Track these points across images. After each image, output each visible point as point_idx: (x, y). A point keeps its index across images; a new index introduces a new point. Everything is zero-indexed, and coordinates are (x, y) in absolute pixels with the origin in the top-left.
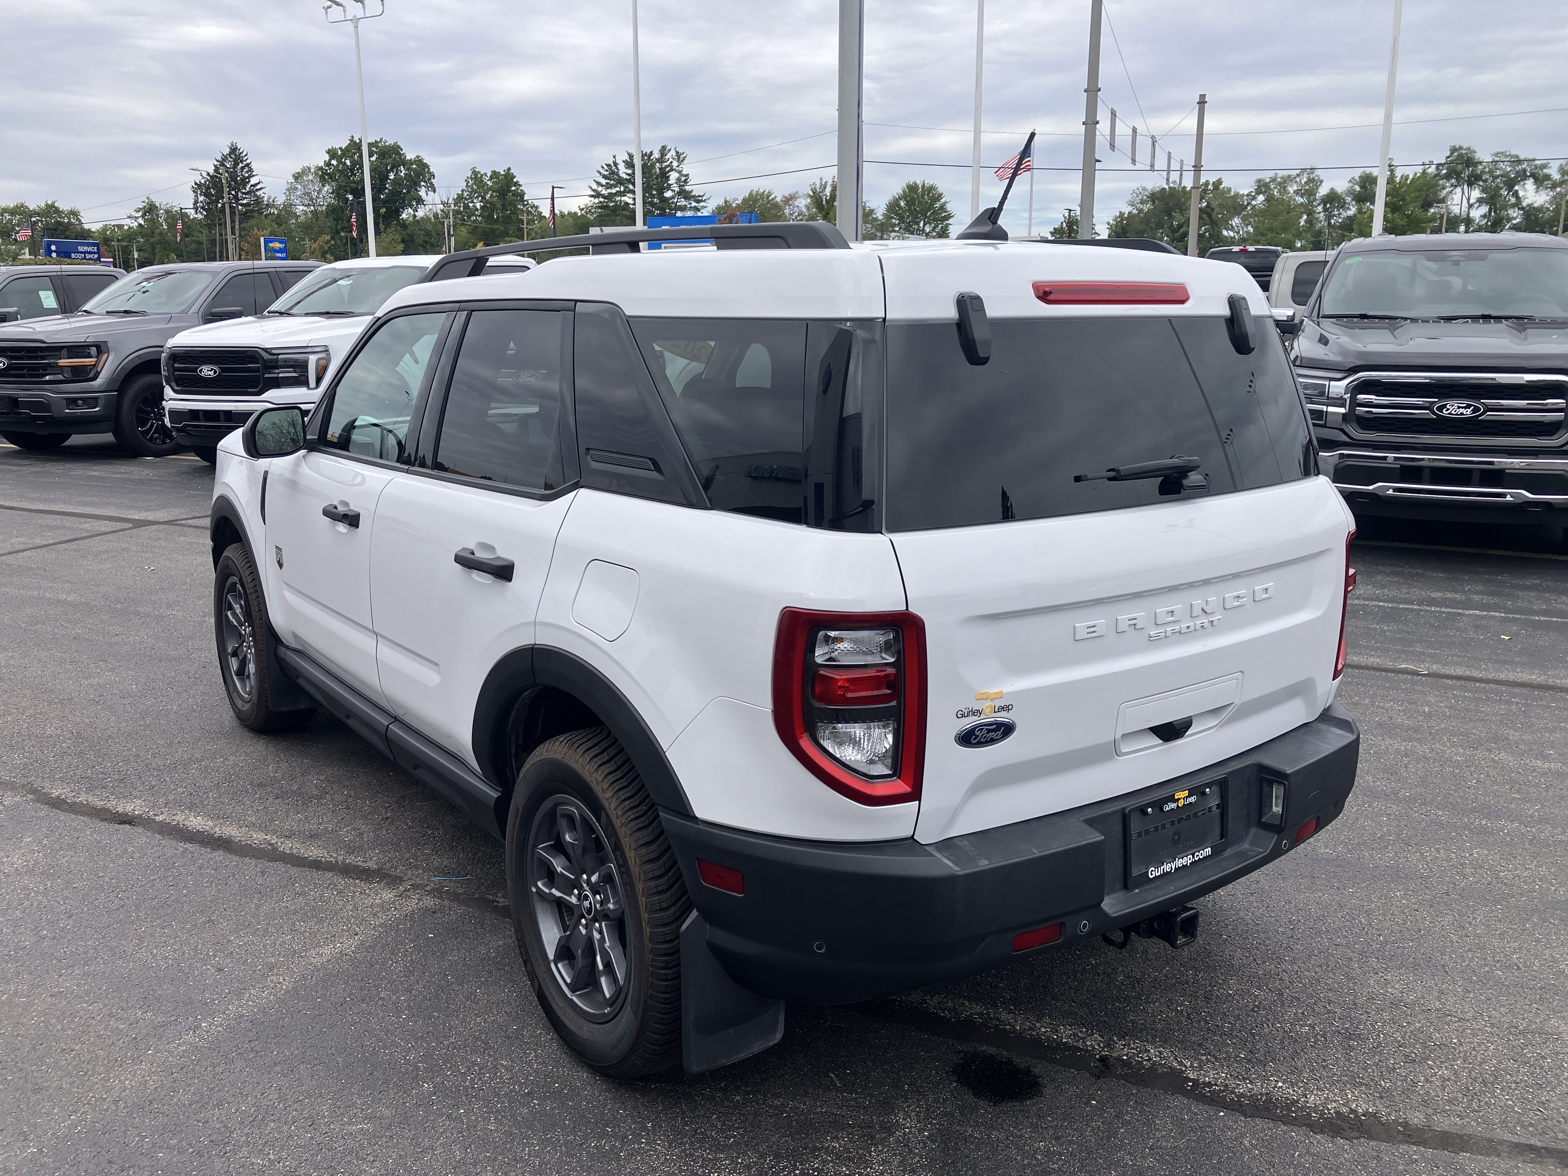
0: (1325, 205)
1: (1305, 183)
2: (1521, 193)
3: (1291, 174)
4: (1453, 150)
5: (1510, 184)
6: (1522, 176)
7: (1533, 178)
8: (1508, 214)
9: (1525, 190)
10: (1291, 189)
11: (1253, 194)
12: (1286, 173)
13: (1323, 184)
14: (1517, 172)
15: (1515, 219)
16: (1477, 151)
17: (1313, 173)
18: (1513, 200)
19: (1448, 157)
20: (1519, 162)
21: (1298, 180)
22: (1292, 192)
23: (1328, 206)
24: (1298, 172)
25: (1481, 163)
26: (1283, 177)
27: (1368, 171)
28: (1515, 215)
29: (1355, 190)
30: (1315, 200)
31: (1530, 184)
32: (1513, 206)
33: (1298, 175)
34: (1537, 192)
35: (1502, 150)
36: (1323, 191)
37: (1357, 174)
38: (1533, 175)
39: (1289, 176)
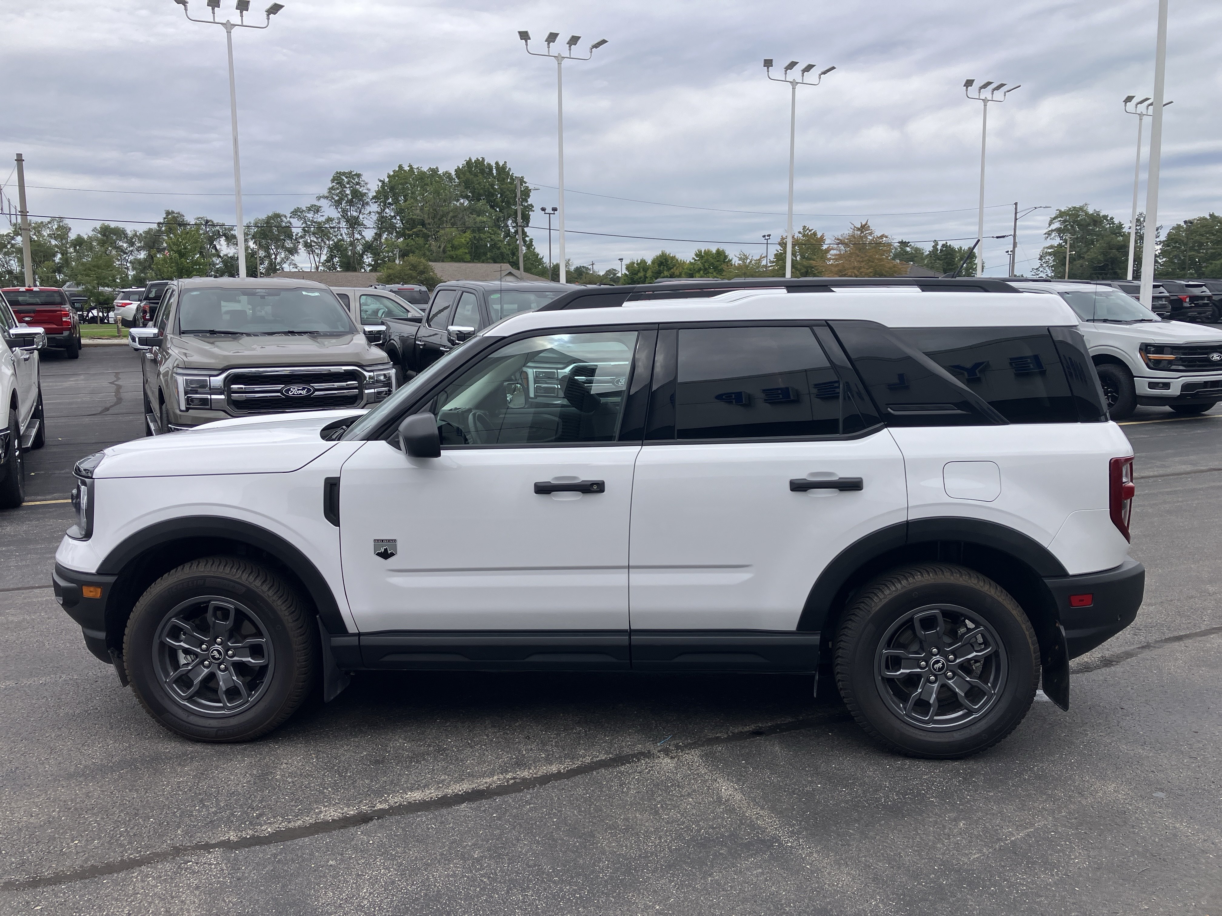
0: (75, 247)
1: (56, 229)
2: (218, 247)
3: (43, 221)
4: (168, 213)
5: (211, 240)
6: (218, 235)
7: (225, 237)
8: (213, 261)
9: (221, 245)
10: (46, 233)
11: (12, 235)
12: (39, 220)
13: (72, 231)
14: (213, 232)
15: (218, 264)
16: (184, 215)
17: (62, 221)
18: (214, 251)
19: (165, 218)
20: (214, 225)
21: (50, 226)
22: (46, 235)
23: (78, 248)
24: (49, 219)
25: (189, 225)
26: (36, 223)
27: (106, 223)
28: (218, 262)
29: (98, 237)
30: (67, 243)
31: (223, 240)
32: (214, 255)
33: (49, 222)
34: (228, 246)
35: (202, 216)
36: (72, 236)
37: (98, 225)
38: (224, 235)
39: (42, 223)
